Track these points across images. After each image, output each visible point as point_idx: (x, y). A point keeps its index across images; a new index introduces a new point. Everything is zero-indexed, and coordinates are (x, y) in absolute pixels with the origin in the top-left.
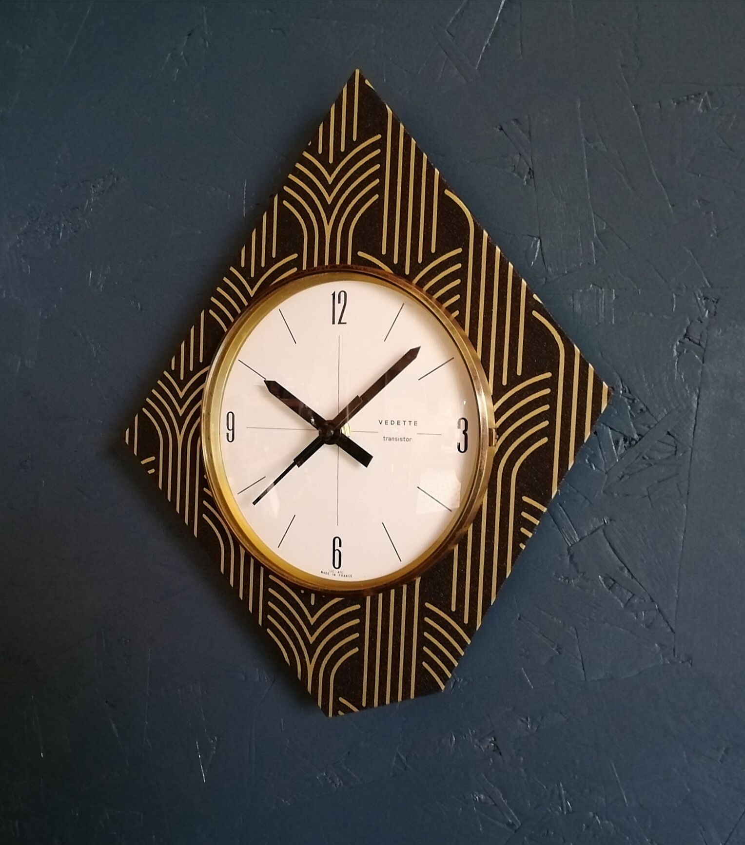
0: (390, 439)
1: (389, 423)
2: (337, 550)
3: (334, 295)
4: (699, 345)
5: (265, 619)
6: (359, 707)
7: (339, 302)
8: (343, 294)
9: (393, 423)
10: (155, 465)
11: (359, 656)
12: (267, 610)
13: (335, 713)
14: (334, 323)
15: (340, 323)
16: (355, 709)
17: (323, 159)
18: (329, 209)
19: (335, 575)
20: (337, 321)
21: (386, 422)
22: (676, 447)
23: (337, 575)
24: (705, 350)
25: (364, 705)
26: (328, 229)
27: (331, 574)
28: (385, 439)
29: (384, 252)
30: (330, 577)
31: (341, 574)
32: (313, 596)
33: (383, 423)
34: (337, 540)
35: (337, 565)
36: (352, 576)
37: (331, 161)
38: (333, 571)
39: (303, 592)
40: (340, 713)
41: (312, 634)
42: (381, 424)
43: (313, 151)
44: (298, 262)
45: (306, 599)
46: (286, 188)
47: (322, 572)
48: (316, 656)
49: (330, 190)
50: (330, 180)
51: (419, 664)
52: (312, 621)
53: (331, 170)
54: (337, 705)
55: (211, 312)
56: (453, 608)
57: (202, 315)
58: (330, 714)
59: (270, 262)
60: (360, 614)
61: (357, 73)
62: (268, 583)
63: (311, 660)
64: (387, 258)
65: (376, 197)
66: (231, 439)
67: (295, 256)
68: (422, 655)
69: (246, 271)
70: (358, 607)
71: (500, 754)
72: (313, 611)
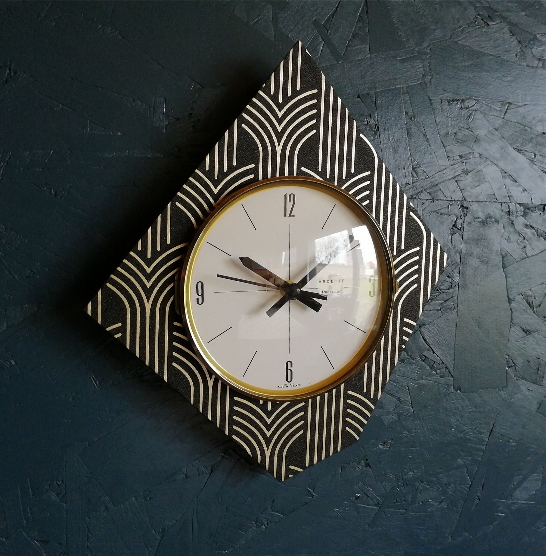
0: (326, 292)
1: (326, 282)
2: (289, 370)
3: (285, 196)
4: (461, 230)
6: (304, 468)
7: (290, 201)
8: (292, 196)
9: (328, 281)
10: (122, 329)
11: (304, 436)
12: (232, 422)
13: (287, 477)
14: (285, 215)
15: (290, 215)
16: (301, 470)
17: (275, 98)
18: (279, 136)
19: (288, 387)
20: (288, 214)
21: (324, 281)
22: (452, 283)
23: (290, 386)
24: (463, 233)
25: (307, 465)
26: (279, 149)
27: (285, 387)
28: (323, 292)
29: (320, 169)
30: (285, 389)
31: (293, 385)
32: (270, 403)
33: (322, 282)
34: (289, 364)
35: (289, 380)
36: (301, 385)
37: (280, 101)
38: (286, 385)
39: (261, 402)
40: (290, 476)
41: (269, 430)
42: (320, 283)
43: (268, 93)
44: (255, 171)
45: (264, 408)
46: (244, 115)
47: (278, 387)
48: (272, 444)
49: (280, 121)
50: (280, 114)
51: (343, 429)
52: (269, 421)
53: (280, 108)
54: (288, 471)
55: (178, 204)
56: (365, 391)
57: (169, 206)
58: (283, 479)
59: (231, 169)
60: (305, 408)
61: (300, 43)
62: (233, 403)
63: (268, 448)
64: (322, 174)
65: (314, 131)
66: (200, 302)
67: (253, 166)
68: (345, 424)
69: (210, 174)
70: (303, 404)
71: (370, 467)
72: (269, 415)
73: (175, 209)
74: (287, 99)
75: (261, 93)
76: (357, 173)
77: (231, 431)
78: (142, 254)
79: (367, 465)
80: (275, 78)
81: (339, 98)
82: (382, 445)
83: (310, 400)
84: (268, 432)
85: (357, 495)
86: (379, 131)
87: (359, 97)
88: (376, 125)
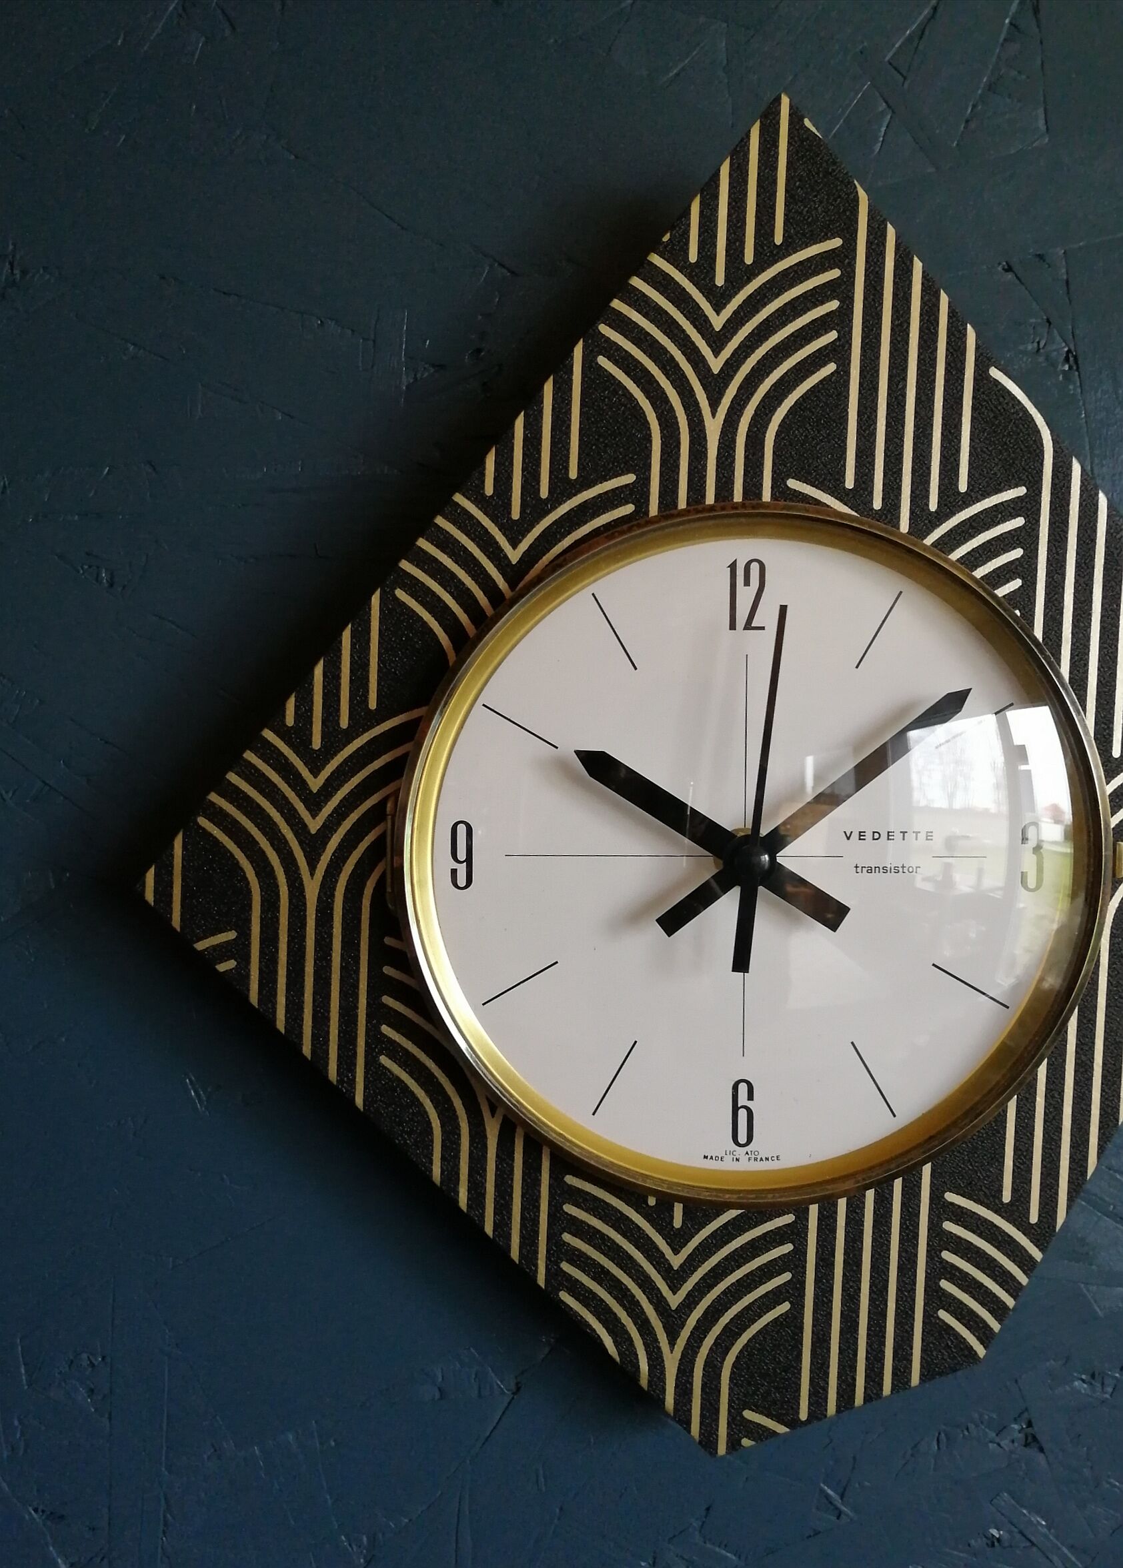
0: (870, 870)
1: (869, 836)
2: (742, 1107)
3: (733, 567)
5: (554, 1273)
6: (793, 1422)
7: (747, 583)
8: (755, 568)
9: (876, 836)
10: (239, 949)
11: (793, 1321)
12: (558, 1251)
13: (733, 1444)
14: (733, 626)
15: (748, 626)
16: (781, 1429)
17: (701, 273)
18: (715, 385)
19: (737, 1160)
20: (740, 621)
21: (861, 835)
23: (744, 1159)
25: (803, 1415)
26: (713, 427)
27: (728, 1158)
28: (859, 870)
29: (850, 483)
30: (728, 1165)
31: (753, 1156)
32: (678, 1209)
33: (855, 836)
34: (743, 1088)
35: (742, 1138)
36: (780, 1158)
37: (720, 280)
38: (732, 1153)
39: (652, 1201)
40: (746, 1442)
41: (674, 1289)
42: (848, 838)
43: (677, 255)
44: (638, 493)
45: (660, 1216)
46: (604, 329)
47: (706, 1157)
48: (685, 1333)
49: (717, 341)
50: (718, 322)
51: (929, 1316)
52: (676, 1261)
53: (719, 300)
54: (739, 1427)
55: (400, 594)
56: (1007, 1197)
57: (375, 600)
58: (722, 1449)
59: (563, 488)
60: (796, 1233)
61: (785, 101)
62: (561, 1193)
63: (672, 1343)
64: (859, 496)
65: (831, 368)
66: (462, 881)
67: (630, 478)
68: (936, 1298)
69: (497, 507)
70: (789, 1218)
71: (1041, 1450)
72: (677, 1240)
73: (392, 608)
74: (739, 274)
75: (656, 259)
76: (978, 491)
77: (557, 1278)
78: (298, 737)
79: (1031, 1440)
80: (701, 212)
81: (915, 258)
82: (1083, 1381)
83: (814, 1210)
84: (674, 1293)
85: (994, 1532)
86: (1078, 369)
87: (1009, 269)
88: (1069, 351)
